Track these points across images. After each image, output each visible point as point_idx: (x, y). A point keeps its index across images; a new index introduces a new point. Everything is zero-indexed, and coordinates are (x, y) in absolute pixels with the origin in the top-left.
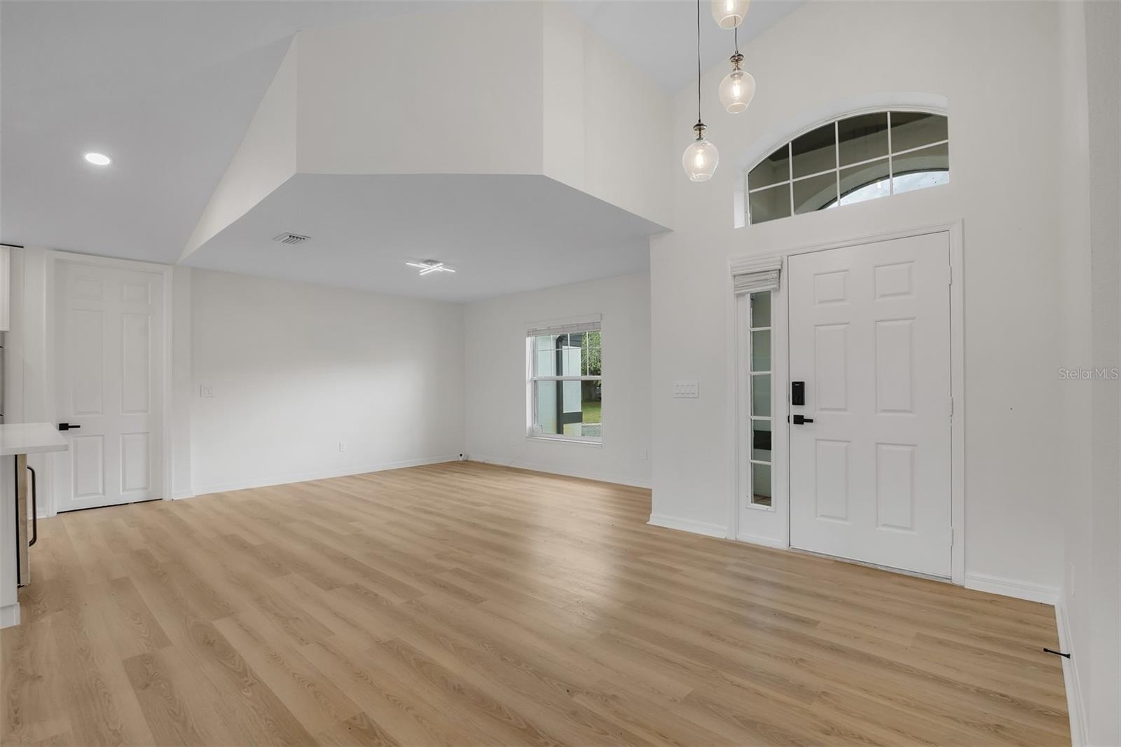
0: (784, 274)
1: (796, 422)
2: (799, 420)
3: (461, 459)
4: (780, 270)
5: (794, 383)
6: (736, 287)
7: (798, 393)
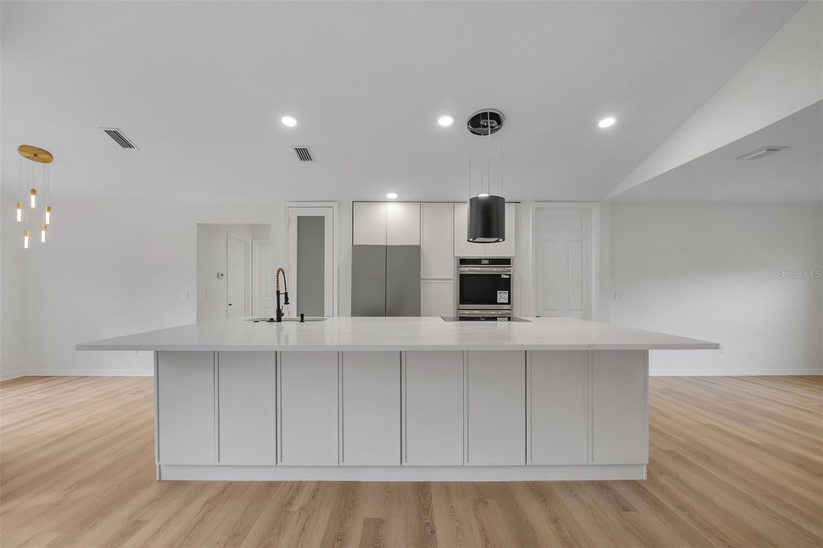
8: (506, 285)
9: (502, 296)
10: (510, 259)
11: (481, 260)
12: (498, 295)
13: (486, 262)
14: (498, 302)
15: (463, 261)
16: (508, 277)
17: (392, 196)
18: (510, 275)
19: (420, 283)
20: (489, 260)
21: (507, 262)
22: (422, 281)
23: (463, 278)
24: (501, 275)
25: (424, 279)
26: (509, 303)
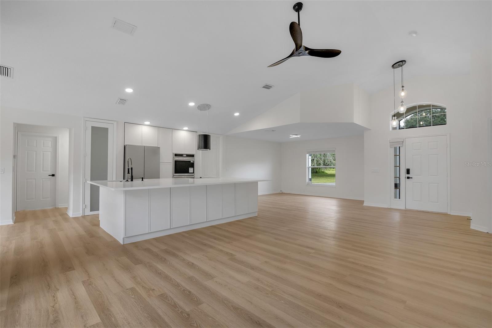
0: (404, 142)
1: (407, 178)
2: (408, 178)
3: (281, 192)
4: (403, 142)
5: (407, 169)
6: (390, 145)
7: (408, 171)
8: (192, 165)
9: (191, 170)
10: (194, 155)
11: (183, 154)
12: (190, 170)
13: (185, 156)
14: (189, 172)
15: (176, 155)
16: (193, 162)
17: (147, 123)
18: (194, 161)
19: (160, 164)
20: (186, 155)
21: (193, 156)
22: (160, 163)
23: (176, 162)
24: (190, 161)
25: (161, 162)
26: (193, 173)
